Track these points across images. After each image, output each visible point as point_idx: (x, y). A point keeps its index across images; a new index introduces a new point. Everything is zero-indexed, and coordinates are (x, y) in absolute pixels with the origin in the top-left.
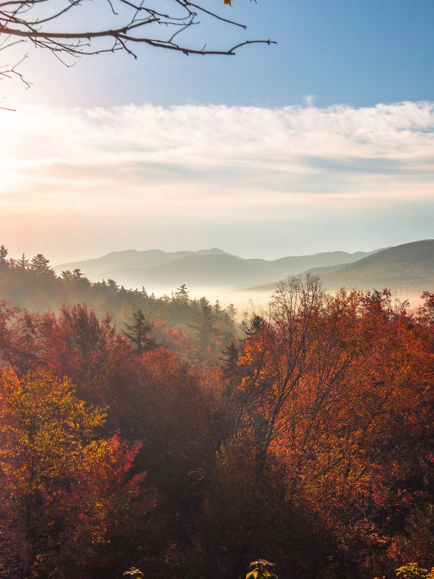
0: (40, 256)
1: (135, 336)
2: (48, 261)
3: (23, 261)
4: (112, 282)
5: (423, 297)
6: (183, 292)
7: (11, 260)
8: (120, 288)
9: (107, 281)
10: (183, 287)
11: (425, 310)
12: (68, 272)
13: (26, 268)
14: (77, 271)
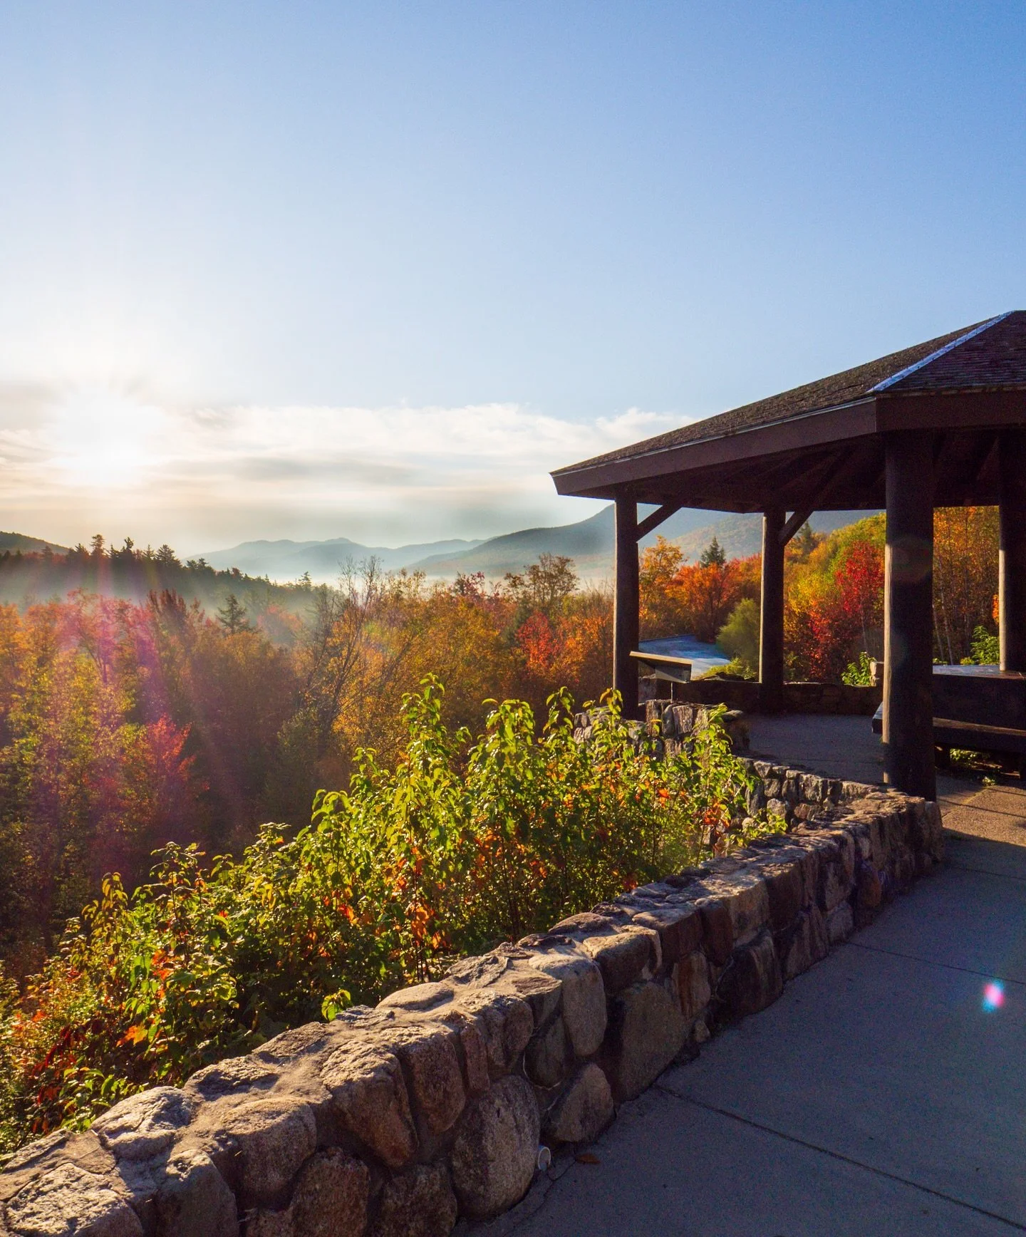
0: (165, 547)
1: (228, 620)
2: (173, 552)
3: (149, 552)
4: (236, 571)
5: (506, 579)
6: (307, 579)
7: (138, 551)
8: (244, 576)
9: (231, 570)
10: (306, 574)
11: (509, 591)
12: (193, 562)
13: (152, 558)
14: (201, 560)
